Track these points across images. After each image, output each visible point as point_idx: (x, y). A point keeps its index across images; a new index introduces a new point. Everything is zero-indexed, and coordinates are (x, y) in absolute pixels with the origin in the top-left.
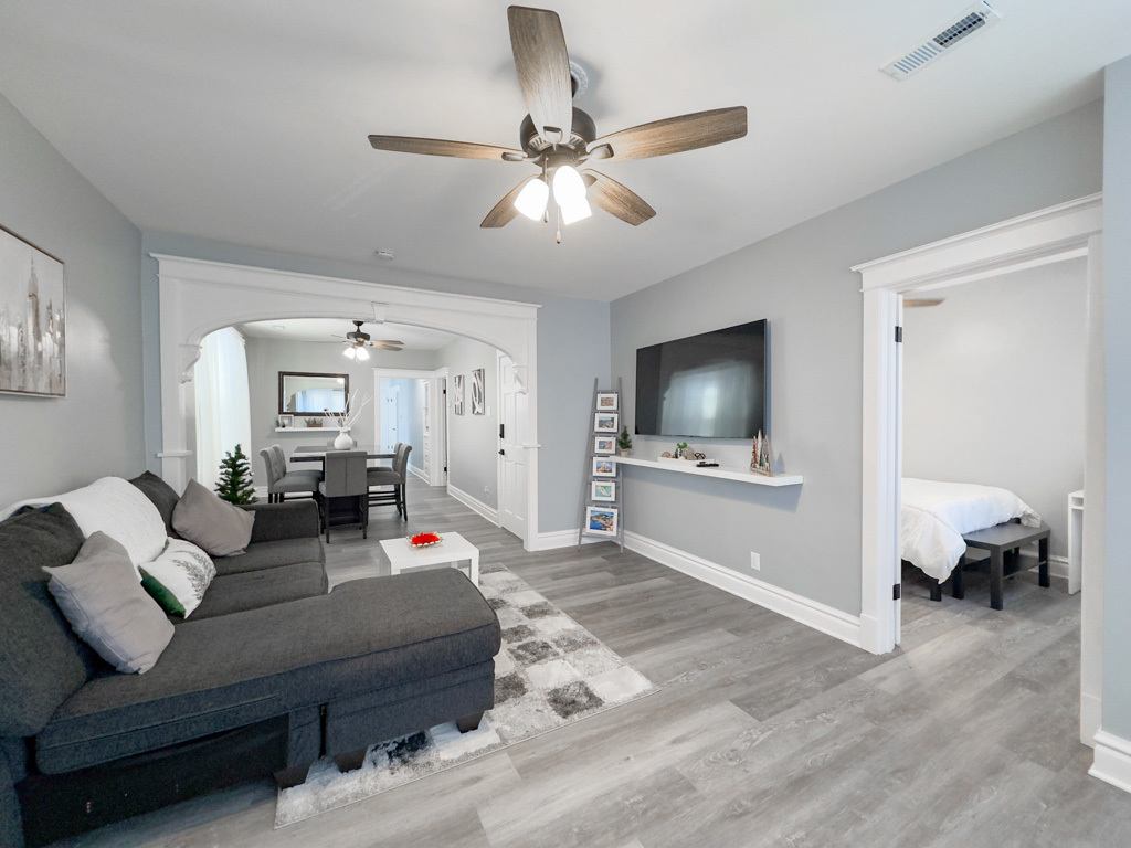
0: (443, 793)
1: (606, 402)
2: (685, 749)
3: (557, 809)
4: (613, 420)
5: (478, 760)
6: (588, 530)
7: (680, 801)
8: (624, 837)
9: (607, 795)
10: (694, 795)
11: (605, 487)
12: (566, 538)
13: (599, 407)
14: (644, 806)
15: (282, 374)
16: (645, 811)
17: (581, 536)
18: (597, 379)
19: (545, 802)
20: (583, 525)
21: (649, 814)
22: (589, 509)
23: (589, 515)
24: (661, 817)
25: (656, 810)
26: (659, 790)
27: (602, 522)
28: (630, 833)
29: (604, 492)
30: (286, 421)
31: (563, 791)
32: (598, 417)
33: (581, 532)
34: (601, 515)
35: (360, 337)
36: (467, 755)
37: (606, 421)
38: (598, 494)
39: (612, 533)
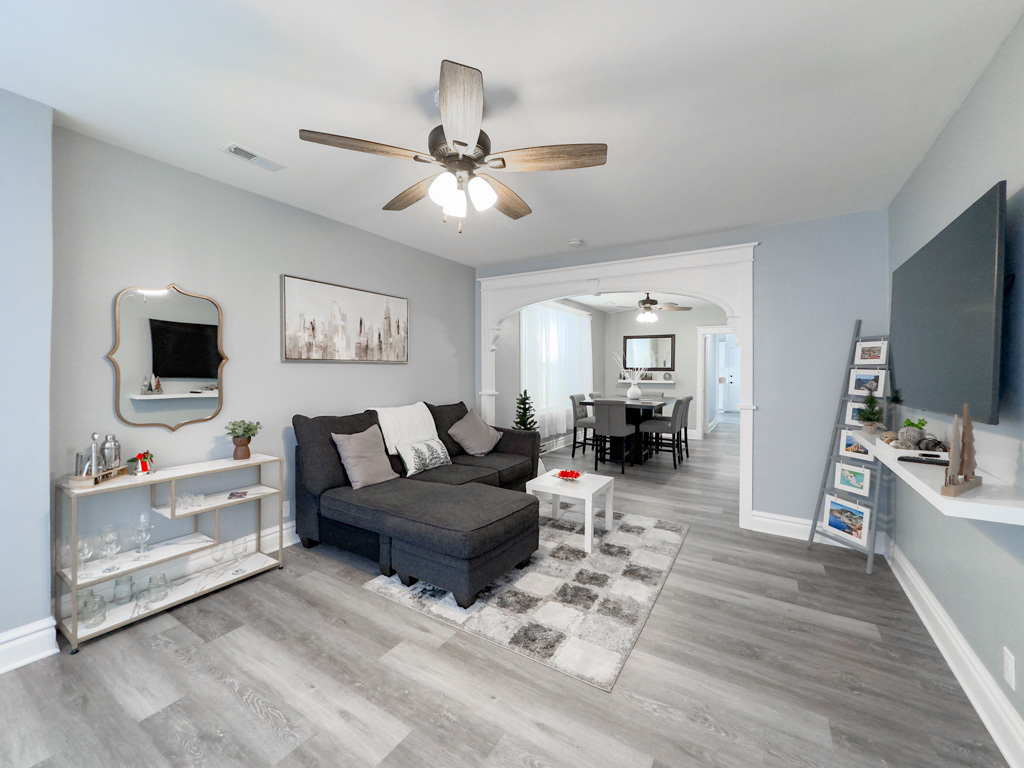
0: (408, 622)
1: (869, 353)
2: (537, 737)
3: (421, 676)
4: (876, 379)
5: (442, 624)
6: (824, 525)
7: (465, 748)
8: (411, 721)
9: (446, 697)
10: (477, 758)
11: (855, 474)
12: (796, 528)
13: (858, 361)
14: (446, 723)
15: (626, 338)
16: (442, 727)
17: (814, 531)
18: (859, 323)
19: (422, 667)
20: (817, 517)
21: (440, 730)
22: (829, 499)
23: (827, 507)
24: (441, 740)
25: (446, 733)
26: (470, 729)
27: (846, 520)
28: (416, 724)
29: (853, 480)
30: (627, 375)
31: (437, 673)
32: (855, 374)
33: (814, 526)
34: (844, 511)
35: (649, 303)
36: (440, 617)
37: (867, 381)
38: (845, 481)
39: (861, 541)
